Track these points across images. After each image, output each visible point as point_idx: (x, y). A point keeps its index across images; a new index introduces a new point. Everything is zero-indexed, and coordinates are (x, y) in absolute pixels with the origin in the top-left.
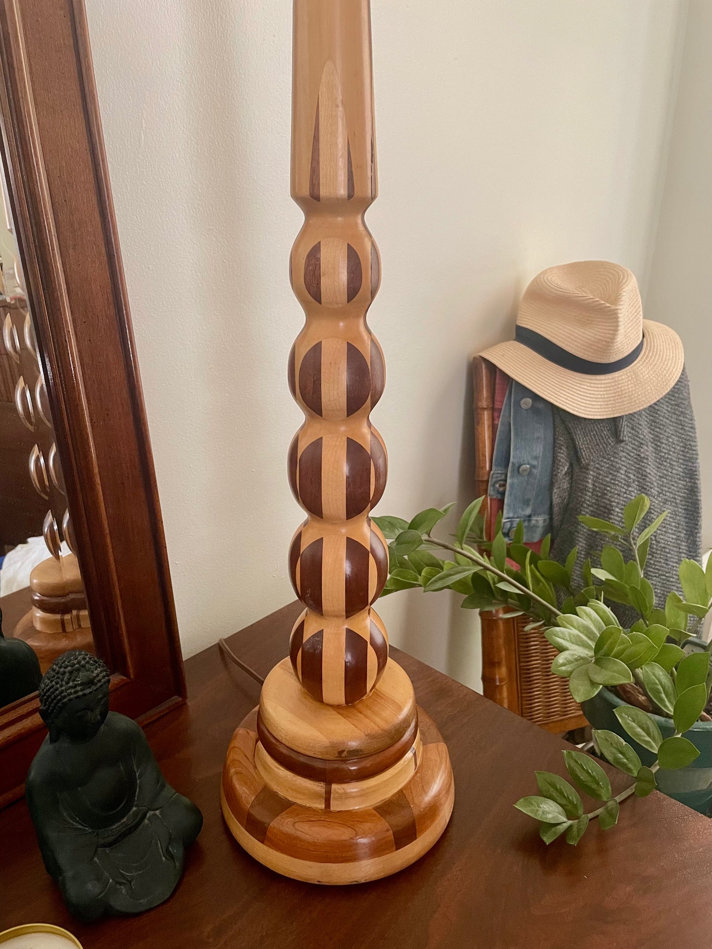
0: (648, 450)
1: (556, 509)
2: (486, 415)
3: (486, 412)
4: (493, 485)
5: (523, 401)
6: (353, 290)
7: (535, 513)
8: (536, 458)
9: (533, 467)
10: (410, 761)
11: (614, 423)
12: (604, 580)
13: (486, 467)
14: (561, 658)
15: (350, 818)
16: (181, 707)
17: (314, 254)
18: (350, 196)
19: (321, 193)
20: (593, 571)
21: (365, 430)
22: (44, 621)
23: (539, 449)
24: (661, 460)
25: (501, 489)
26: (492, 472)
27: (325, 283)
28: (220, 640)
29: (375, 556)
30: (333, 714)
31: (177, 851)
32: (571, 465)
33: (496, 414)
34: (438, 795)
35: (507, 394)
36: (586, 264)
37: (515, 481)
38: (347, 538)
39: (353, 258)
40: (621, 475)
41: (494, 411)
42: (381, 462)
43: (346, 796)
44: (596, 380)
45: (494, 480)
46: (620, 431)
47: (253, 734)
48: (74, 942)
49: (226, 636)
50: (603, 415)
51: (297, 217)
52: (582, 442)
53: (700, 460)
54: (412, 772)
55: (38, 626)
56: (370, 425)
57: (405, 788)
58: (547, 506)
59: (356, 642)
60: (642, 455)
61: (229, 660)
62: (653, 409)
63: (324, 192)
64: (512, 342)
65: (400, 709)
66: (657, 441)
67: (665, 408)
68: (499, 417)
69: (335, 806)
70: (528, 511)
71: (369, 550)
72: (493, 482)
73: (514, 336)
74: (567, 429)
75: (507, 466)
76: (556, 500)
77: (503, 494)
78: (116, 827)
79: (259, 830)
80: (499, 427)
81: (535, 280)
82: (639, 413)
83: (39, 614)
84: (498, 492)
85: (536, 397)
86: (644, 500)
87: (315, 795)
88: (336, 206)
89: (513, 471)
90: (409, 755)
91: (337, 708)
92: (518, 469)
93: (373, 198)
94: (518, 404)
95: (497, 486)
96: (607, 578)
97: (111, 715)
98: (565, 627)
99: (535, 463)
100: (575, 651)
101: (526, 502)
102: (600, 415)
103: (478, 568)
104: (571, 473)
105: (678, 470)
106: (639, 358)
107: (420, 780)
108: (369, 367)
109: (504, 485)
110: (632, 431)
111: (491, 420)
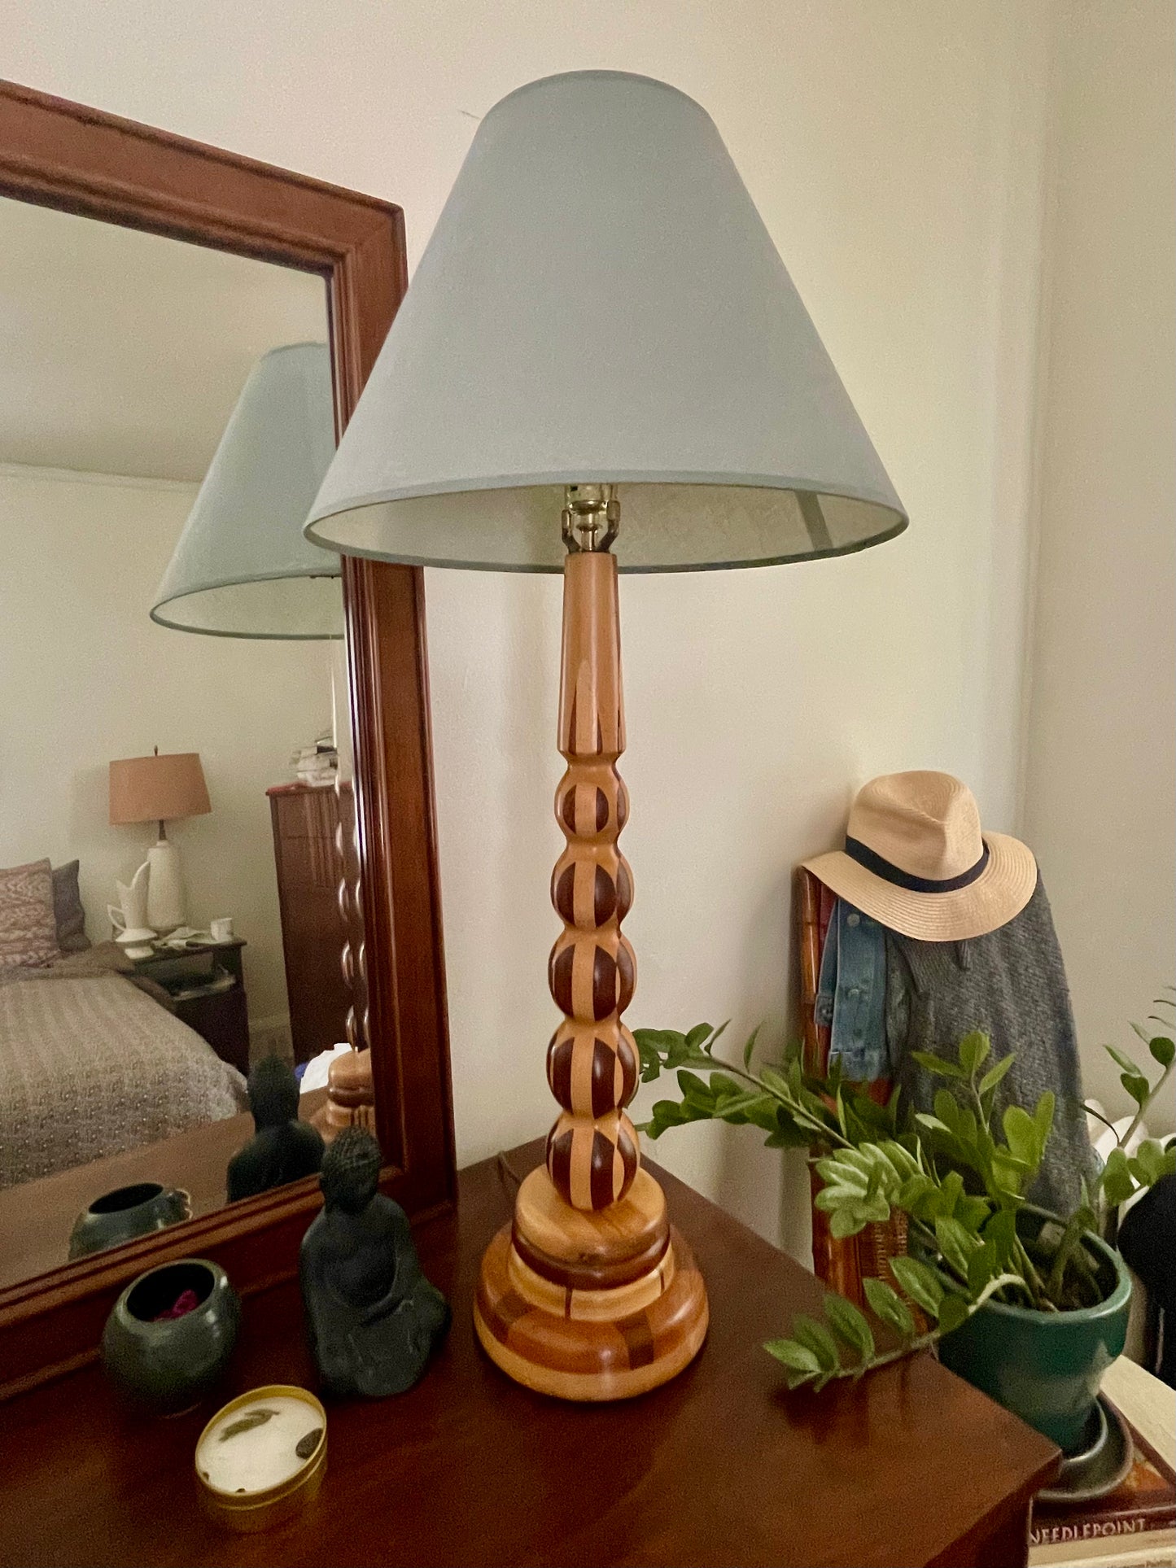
0: (1003, 982)
1: (892, 1044)
2: (811, 931)
3: (811, 928)
4: (820, 1010)
5: (850, 918)
6: (601, 823)
7: (869, 1045)
8: (866, 981)
9: (862, 992)
10: (655, 1280)
11: (954, 948)
12: (931, 1127)
13: (812, 989)
14: (830, 1192)
15: (588, 1330)
16: (452, 1213)
17: (571, 794)
18: (600, 751)
19: (577, 749)
20: (920, 1117)
21: (615, 939)
22: (337, 1116)
23: (869, 972)
24: (1019, 994)
25: (829, 1015)
26: (818, 996)
27: (578, 818)
28: (499, 1154)
29: (622, 1059)
30: (580, 1217)
31: (425, 1343)
32: (907, 992)
33: (822, 930)
34: (682, 1321)
35: (833, 910)
36: (921, 774)
37: (844, 1007)
38: (596, 1039)
39: (601, 797)
40: (970, 1009)
41: (820, 927)
42: (627, 969)
43: (586, 1305)
44: (929, 898)
45: (821, 1004)
46: (962, 958)
47: (509, 1238)
48: (320, 1412)
49: (507, 1148)
50: (940, 938)
51: (562, 765)
52: (919, 969)
53: (1072, 996)
54: (657, 1293)
55: (330, 1120)
56: (619, 935)
57: (650, 1307)
58: (882, 1038)
59: (603, 1146)
60: (995, 986)
61: (506, 1175)
62: (1005, 932)
63: (579, 749)
64: (838, 853)
65: (646, 1221)
66: (1013, 972)
67: (1020, 934)
68: (825, 932)
69: (576, 1315)
70: (860, 1044)
71: (616, 1052)
72: (819, 1006)
73: (844, 848)
74: (900, 951)
75: (833, 990)
76: (892, 1033)
77: (831, 1022)
78: (372, 1309)
79: (501, 1331)
80: (825, 945)
81: (864, 790)
82: (987, 937)
83: (332, 1107)
84: (825, 1018)
85: (863, 916)
86: (980, 1038)
87: (556, 1301)
88: (590, 760)
89: (840, 995)
90: (655, 1273)
91: (585, 1213)
92: (846, 992)
93: (620, 753)
94: (844, 919)
95: (824, 1011)
96: (934, 1125)
97: (378, 1197)
98: (842, 1163)
99: (864, 987)
100: (847, 1189)
101: (858, 1034)
102: (937, 937)
103: (766, 1096)
104: (908, 1001)
105: (1044, 1007)
106: (982, 876)
107: (666, 1303)
108: (615, 886)
109: (832, 1011)
110: (980, 958)
111: (816, 936)
